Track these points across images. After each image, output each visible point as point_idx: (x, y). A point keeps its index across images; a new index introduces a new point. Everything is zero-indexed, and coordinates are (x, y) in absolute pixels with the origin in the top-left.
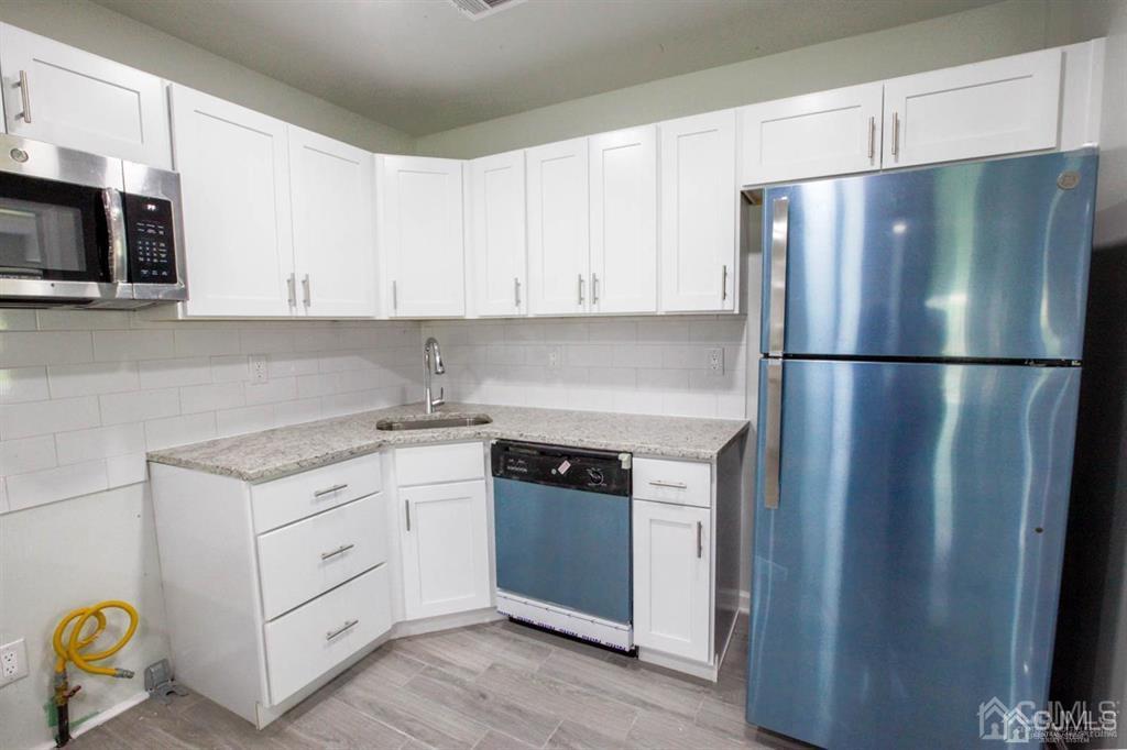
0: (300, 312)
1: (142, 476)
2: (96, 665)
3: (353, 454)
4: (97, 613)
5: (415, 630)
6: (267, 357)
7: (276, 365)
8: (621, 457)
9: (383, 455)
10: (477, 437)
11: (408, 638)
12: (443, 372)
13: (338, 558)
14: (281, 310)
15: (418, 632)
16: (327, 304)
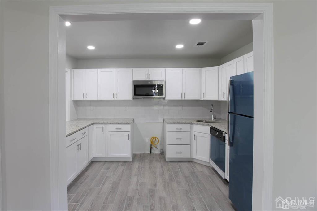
0: (183, 99)
1: (163, 122)
2: (155, 145)
3: (184, 123)
4: (155, 138)
5: (196, 161)
6: (183, 106)
7: (184, 107)
8: (223, 133)
9: (192, 125)
10: (208, 125)
11: (195, 162)
12: (212, 112)
13: (179, 140)
14: (180, 99)
15: (197, 162)
16: (189, 97)
